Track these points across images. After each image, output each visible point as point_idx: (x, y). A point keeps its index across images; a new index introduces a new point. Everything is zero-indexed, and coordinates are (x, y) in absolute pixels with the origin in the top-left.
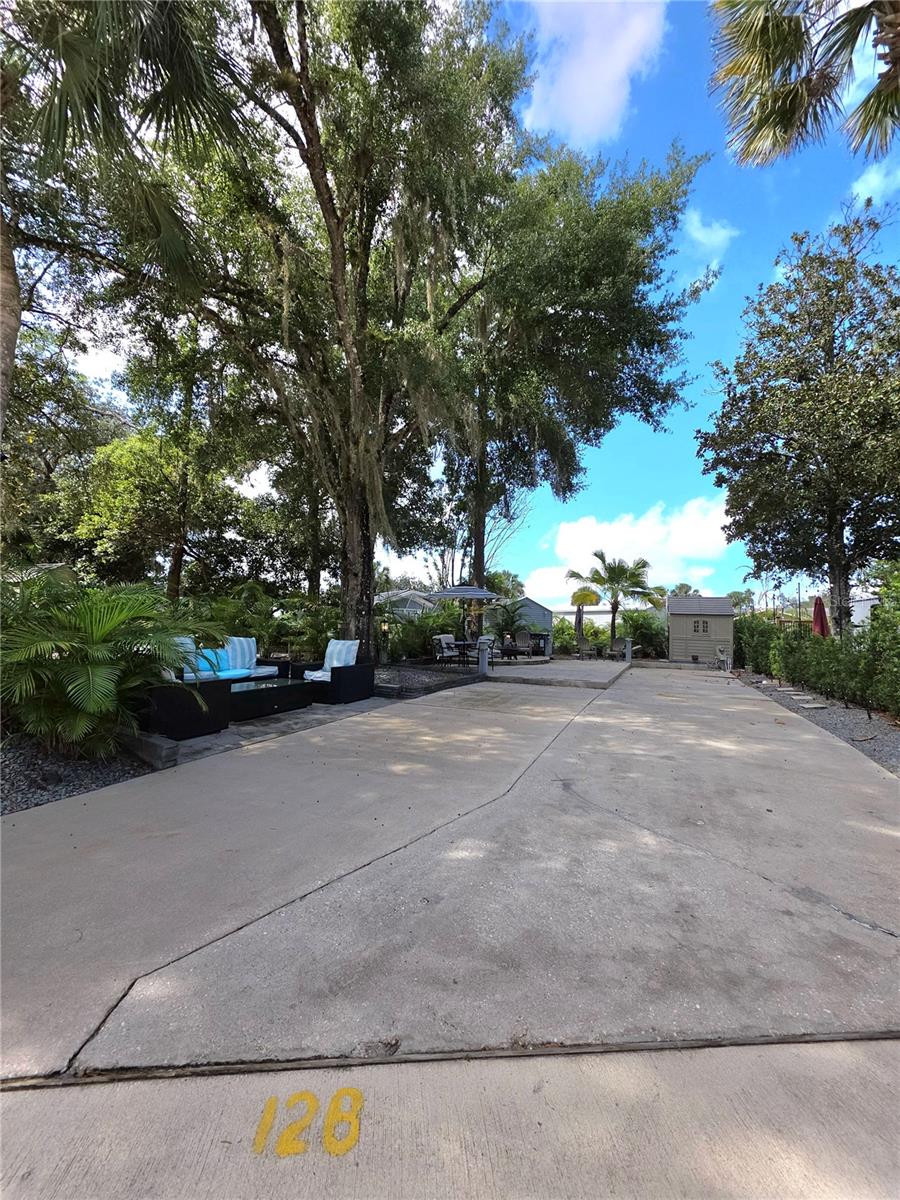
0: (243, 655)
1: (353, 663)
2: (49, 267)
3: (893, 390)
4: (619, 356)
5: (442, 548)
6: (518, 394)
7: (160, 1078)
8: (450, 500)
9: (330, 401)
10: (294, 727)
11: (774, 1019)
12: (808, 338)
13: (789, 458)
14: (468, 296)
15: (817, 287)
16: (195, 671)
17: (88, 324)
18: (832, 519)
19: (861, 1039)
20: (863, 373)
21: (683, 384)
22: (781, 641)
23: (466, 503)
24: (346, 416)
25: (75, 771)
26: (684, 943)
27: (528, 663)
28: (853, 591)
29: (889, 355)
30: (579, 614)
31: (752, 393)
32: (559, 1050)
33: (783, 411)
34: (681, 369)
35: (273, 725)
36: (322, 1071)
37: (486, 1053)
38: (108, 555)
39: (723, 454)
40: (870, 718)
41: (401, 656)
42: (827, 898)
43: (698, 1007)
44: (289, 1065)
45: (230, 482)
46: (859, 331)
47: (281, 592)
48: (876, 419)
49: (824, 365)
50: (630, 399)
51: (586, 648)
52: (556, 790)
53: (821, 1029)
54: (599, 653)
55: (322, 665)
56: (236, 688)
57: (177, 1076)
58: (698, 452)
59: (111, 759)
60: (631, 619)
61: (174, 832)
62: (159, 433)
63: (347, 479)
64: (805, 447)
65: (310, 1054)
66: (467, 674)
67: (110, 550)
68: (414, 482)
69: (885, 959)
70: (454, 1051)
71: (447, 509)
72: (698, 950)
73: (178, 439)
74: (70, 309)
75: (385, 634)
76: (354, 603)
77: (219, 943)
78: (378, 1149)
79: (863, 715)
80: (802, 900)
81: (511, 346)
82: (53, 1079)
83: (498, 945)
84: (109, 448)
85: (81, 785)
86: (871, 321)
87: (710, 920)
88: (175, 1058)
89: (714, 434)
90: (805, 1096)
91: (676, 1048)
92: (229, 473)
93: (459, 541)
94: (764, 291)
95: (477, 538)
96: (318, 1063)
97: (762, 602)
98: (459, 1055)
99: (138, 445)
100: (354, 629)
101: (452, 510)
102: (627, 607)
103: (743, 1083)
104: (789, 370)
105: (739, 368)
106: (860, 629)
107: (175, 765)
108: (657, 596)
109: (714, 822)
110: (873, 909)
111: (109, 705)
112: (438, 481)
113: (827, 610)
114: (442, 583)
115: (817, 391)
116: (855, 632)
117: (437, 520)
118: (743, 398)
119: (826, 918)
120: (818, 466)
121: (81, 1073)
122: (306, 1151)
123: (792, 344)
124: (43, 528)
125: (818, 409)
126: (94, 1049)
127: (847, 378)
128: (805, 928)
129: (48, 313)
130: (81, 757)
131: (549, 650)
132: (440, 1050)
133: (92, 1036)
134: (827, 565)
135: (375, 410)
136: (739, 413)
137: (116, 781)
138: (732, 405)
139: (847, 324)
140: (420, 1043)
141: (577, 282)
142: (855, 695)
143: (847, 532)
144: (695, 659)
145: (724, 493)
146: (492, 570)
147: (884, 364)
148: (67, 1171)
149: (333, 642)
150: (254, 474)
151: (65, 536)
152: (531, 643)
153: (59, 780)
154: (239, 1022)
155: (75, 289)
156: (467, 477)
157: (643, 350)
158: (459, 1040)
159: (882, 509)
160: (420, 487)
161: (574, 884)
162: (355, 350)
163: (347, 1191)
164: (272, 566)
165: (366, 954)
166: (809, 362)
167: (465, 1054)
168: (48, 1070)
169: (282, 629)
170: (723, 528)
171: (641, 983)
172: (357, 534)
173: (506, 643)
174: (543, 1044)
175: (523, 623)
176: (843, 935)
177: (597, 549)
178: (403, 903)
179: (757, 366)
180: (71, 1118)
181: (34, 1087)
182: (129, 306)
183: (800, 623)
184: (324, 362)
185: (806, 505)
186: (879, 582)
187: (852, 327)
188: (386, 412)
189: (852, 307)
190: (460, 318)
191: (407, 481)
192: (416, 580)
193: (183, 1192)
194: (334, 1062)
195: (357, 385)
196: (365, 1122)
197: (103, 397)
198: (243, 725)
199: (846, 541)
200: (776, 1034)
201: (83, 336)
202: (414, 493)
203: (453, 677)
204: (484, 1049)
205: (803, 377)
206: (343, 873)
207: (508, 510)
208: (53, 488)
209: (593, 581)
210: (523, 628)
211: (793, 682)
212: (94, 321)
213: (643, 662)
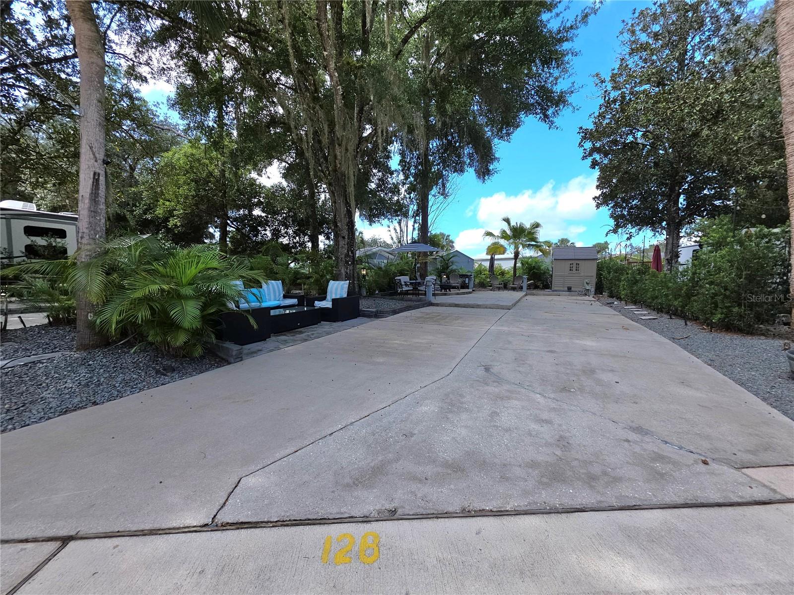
0: (274, 291)
1: (345, 295)
2: (113, 17)
3: (727, 91)
4: (526, 72)
5: (400, 218)
6: (452, 104)
7: (264, 527)
8: (404, 184)
9: (321, 114)
10: (312, 336)
11: (617, 498)
12: (667, 51)
13: (644, 146)
14: (416, 28)
15: (677, 10)
16: (248, 302)
17: (146, 61)
18: (672, 190)
19: (669, 508)
20: (705, 79)
21: (572, 92)
22: (629, 276)
23: (415, 185)
24: (332, 124)
25: (182, 364)
26: (563, 458)
27: (458, 294)
28: (682, 240)
29: (727, 63)
30: (492, 260)
31: (621, 97)
32: (490, 514)
33: (644, 110)
34: (571, 80)
35: (298, 336)
36: (354, 524)
37: (447, 515)
38: (178, 227)
39: (598, 145)
40: (686, 324)
41: (375, 291)
42: (652, 432)
43: (571, 491)
44: (335, 521)
45: (254, 175)
46: (706, 44)
47: (293, 250)
48: (712, 114)
49: (677, 73)
50: (532, 105)
51: (496, 283)
52: (481, 372)
53: (645, 503)
54: (505, 287)
55: (326, 297)
56: (272, 313)
57: (273, 527)
58: (580, 144)
59: (202, 357)
60: (527, 263)
61: (249, 399)
62: (203, 141)
63: (335, 171)
64: (658, 138)
65: (346, 515)
66: (418, 301)
67: (179, 224)
68: (379, 171)
69: (686, 466)
70: (428, 514)
71: (403, 190)
72: (571, 461)
73: (217, 145)
74: (133, 50)
75: (364, 276)
76: (343, 256)
77: (285, 459)
78: (391, 561)
79: (682, 322)
80: (636, 433)
81: (448, 67)
82: (204, 528)
83: (450, 459)
84: (170, 153)
85: (187, 373)
86: (716, 36)
87: (579, 445)
88: (271, 517)
89: (592, 130)
90: (634, 536)
91: (558, 513)
92: (253, 169)
93: (411, 213)
94: (637, 15)
95: (423, 210)
96: (351, 519)
97: (617, 250)
98: (431, 516)
99: (190, 151)
100: (344, 273)
101: (406, 191)
102: (524, 255)
103: (597, 530)
104: (651, 78)
105: (613, 78)
106: (685, 266)
107: (241, 360)
108: (545, 247)
109: (581, 390)
110: (681, 438)
111: (197, 324)
112: (396, 171)
113: (663, 255)
114: (400, 242)
115: (670, 94)
116: (681, 269)
117: (396, 198)
118: (615, 101)
119: (651, 443)
120: (666, 151)
121: (220, 525)
122: (350, 562)
123: (654, 57)
124: (133, 211)
125: (670, 108)
126: (224, 513)
127: (694, 83)
128: (637, 449)
129: (118, 54)
130: (184, 356)
131: (471, 285)
132: (421, 513)
133: (222, 507)
134: (665, 223)
135: (352, 119)
136: (611, 113)
137: (207, 370)
138: (607, 107)
139: (697, 39)
140: (408, 510)
141: (497, 13)
142: (677, 310)
143: (682, 199)
144: (569, 289)
145: (597, 173)
146: (433, 232)
147: (722, 70)
148: (222, 570)
149: (331, 282)
150: (269, 169)
151: (149, 217)
152: (460, 280)
153: (173, 370)
154: (304, 500)
155: (134, 34)
156: (416, 167)
157: (543, 67)
158: (431, 509)
159: (708, 181)
160: (384, 175)
161: (494, 426)
162: (336, 74)
163: (376, 580)
164: (286, 233)
165: (372, 464)
166: (666, 71)
167: (435, 515)
168: (202, 523)
169: (296, 274)
170: (594, 199)
171: (537, 479)
172: (343, 210)
173: (444, 281)
174: (480, 510)
175: (454, 267)
176: (661, 452)
177: (505, 216)
178: (391, 437)
179: (627, 76)
180: (219, 546)
181: (196, 531)
182: (173, 46)
183: (643, 263)
184: (315, 84)
185: (655, 180)
186: (700, 234)
187: (701, 41)
188: (360, 121)
189: (702, 26)
190: (409, 46)
191: (374, 171)
192: (382, 240)
193: (287, 580)
194: (361, 519)
195: (339, 102)
196: (381, 548)
197: (161, 116)
198: (279, 336)
199: (680, 206)
200: (618, 505)
201: (144, 70)
202: (379, 180)
203: (409, 303)
204: (446, 513)
205: (660, 84)
206: (353, 421)
207: (444, 190)
208: (137, 183)
209: (502, 238)
210: (455, 271)
211: (635, 303)
212: (150, 58)
213: (534, 291)
